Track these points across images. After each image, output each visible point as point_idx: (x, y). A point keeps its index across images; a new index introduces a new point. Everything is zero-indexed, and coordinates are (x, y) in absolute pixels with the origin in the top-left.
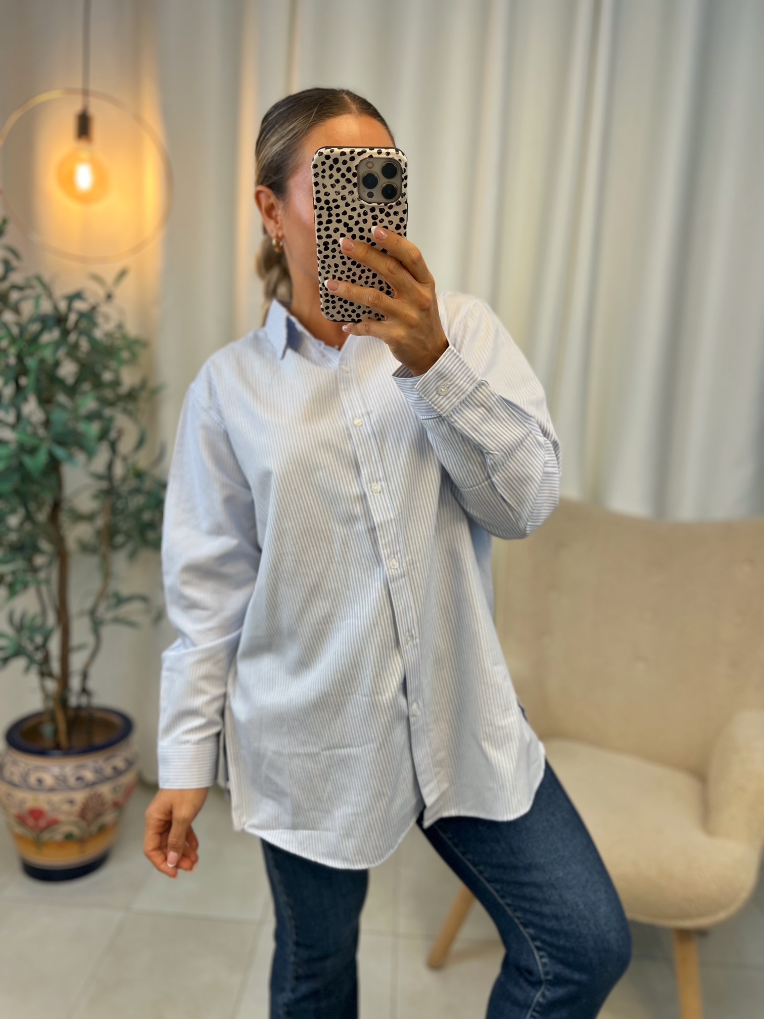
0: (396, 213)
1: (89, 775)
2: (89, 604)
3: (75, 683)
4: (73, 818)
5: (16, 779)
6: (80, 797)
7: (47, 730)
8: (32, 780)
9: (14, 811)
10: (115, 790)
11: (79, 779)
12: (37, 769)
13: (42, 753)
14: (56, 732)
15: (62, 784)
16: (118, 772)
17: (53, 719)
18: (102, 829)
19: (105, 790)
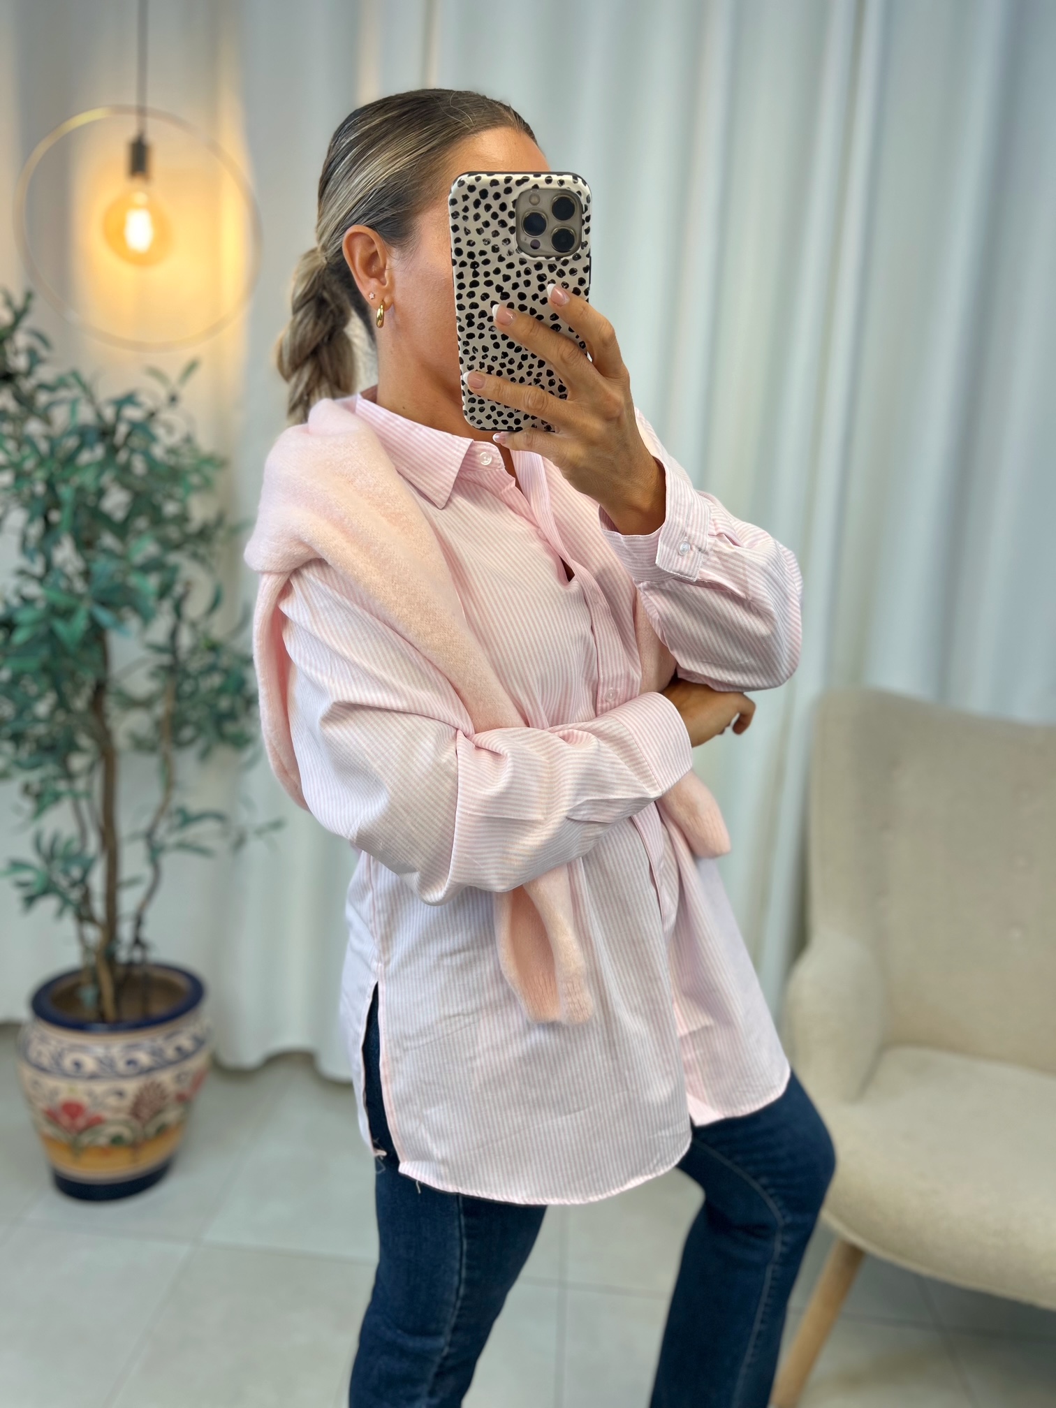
0: (573, 272)
1: (144, 1058)
2: (144, 823)
3: (125, 931)
4: (123, 1116)
5: (46, 1061)
6: (132, 1087)
7: (88, 994)
8: (67, 1062)
9: (42, 1105)
10: (178, 1079)
11: (131, 1062)
12: (73, 1048)
13: (79, 1026)
14: (99, 997)
15: (107, 1069)
16: (183, 1055)
17: (96, 980)
18: (162, 1131)
19: (166, 1078)
